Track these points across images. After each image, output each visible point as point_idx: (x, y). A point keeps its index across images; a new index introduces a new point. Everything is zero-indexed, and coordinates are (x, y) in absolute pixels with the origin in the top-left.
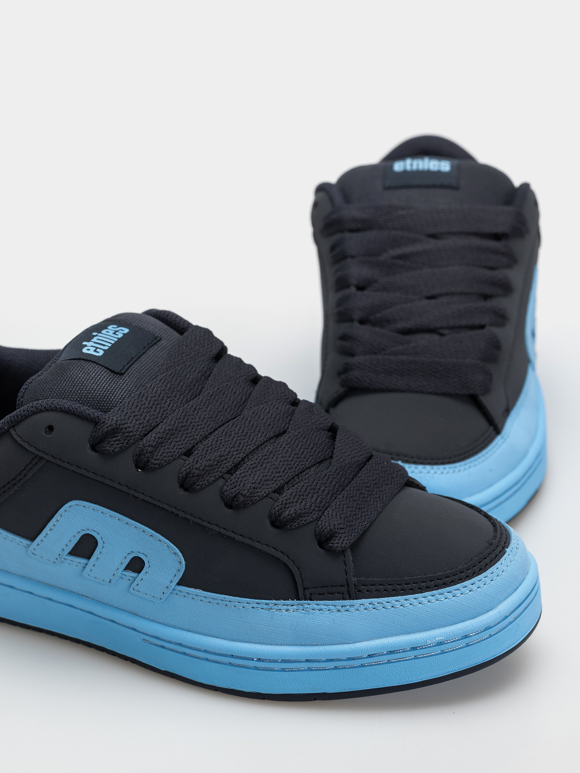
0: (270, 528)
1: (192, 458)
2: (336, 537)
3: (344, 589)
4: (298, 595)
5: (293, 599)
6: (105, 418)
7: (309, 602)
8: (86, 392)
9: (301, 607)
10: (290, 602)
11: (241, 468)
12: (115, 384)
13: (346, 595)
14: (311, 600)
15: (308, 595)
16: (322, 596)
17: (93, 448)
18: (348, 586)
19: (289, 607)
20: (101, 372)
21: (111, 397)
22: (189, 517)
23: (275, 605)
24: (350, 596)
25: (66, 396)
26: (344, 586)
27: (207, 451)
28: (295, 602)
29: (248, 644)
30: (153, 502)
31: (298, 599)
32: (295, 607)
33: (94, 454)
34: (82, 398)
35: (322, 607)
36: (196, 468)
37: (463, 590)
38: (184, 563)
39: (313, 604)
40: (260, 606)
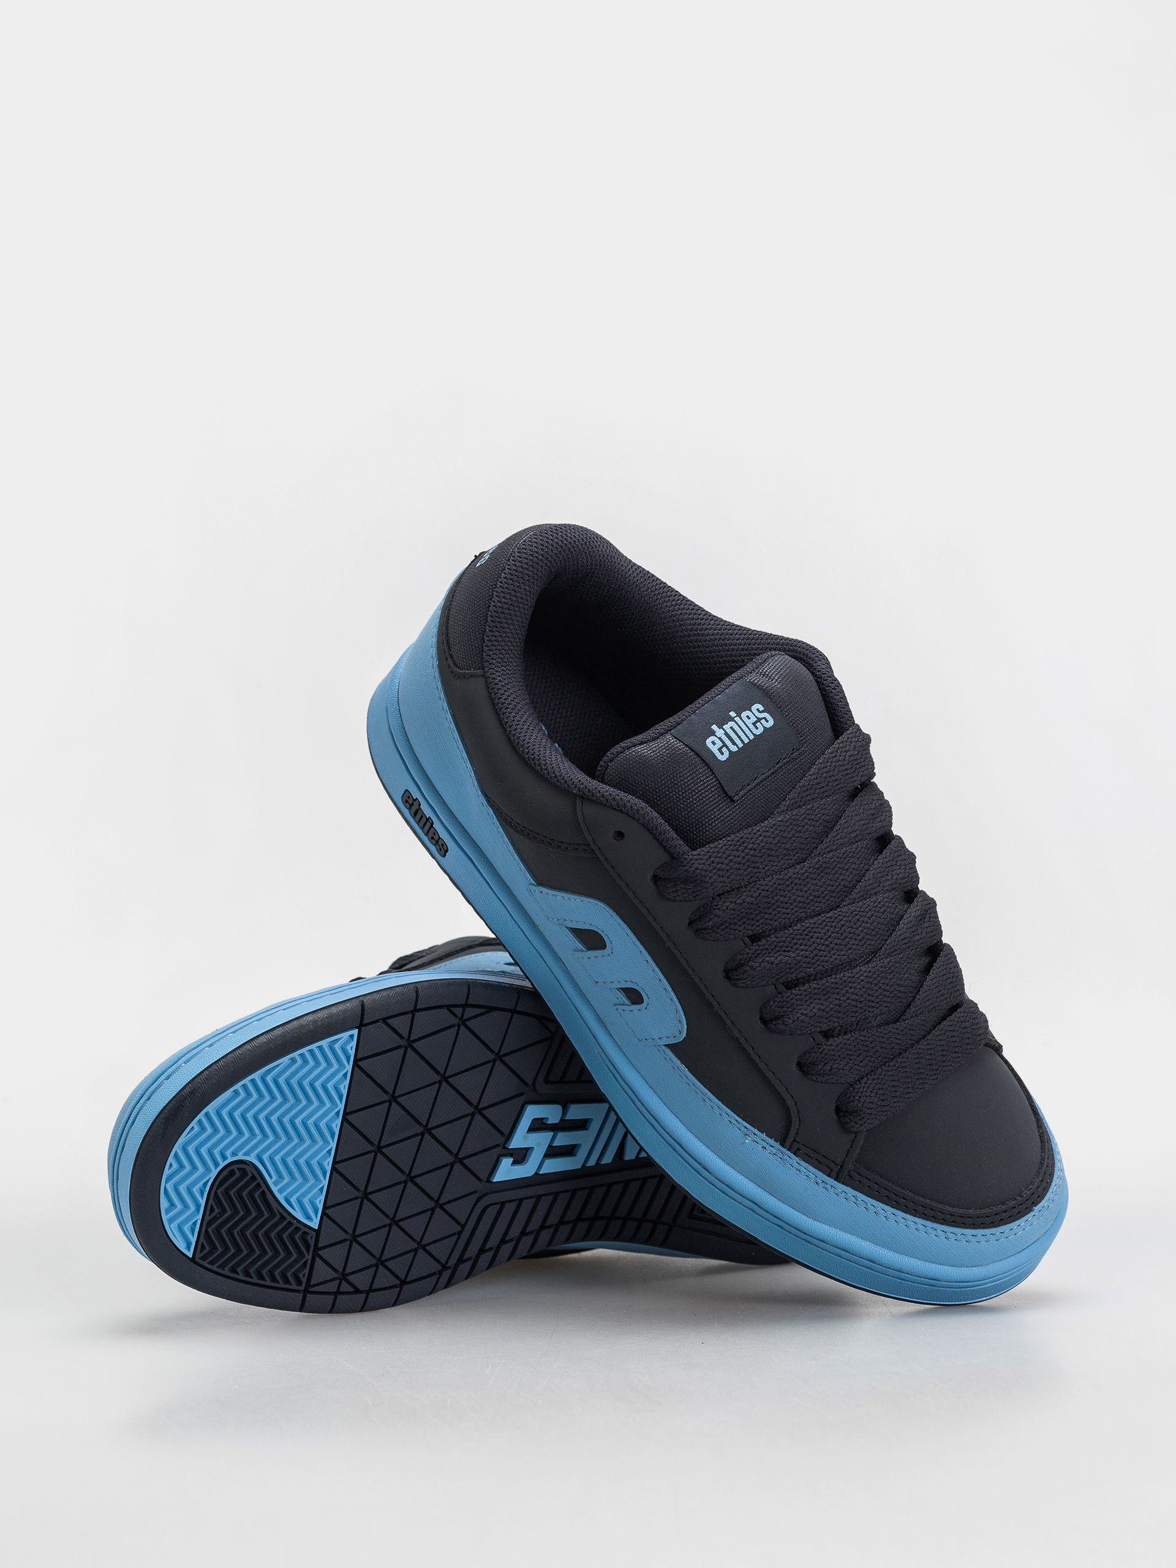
0: (794, 1068)
1: (755, 947)
2: (859, 1115)
3: (836, 1169)
4: (785, 1141)
5: (776, 1141)
6: (686, 859)
7: (792, 1155)
8: (682, 806)
9: (780, 1155)
10: (772, 1142)
11: (801, 988)
12: (719, 812)
13: (834, 1174)
14: (795, 1154)
15: (795, 1148)
16: (807, 1158)
17: (656, 878)
18: (842, 1167)
19: (768, 1147)
20: (711, 788)
21: (706, 827)
22: (714, 1003)
23: (755, 1134)
24: (837, 1176)
25: (658, 798)
26: (837, 1164)
27: (776, 946)
28: (777, 1145)
29: (704, 1146)
30: (686, 966)
31: (782, 1145)
32: (774, 1151)
33: (652, 885)
34: (674, 810)
35: (802, 1169)
36: (752, 966)
37: (959, 1237)
38: (684, 1035)
39: (795, 1159)
40: (738, 1125)
